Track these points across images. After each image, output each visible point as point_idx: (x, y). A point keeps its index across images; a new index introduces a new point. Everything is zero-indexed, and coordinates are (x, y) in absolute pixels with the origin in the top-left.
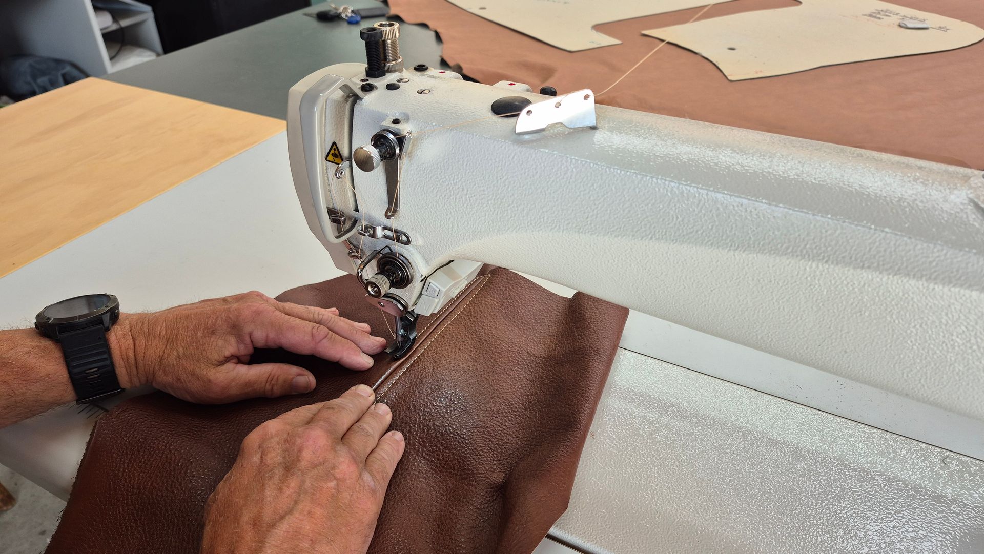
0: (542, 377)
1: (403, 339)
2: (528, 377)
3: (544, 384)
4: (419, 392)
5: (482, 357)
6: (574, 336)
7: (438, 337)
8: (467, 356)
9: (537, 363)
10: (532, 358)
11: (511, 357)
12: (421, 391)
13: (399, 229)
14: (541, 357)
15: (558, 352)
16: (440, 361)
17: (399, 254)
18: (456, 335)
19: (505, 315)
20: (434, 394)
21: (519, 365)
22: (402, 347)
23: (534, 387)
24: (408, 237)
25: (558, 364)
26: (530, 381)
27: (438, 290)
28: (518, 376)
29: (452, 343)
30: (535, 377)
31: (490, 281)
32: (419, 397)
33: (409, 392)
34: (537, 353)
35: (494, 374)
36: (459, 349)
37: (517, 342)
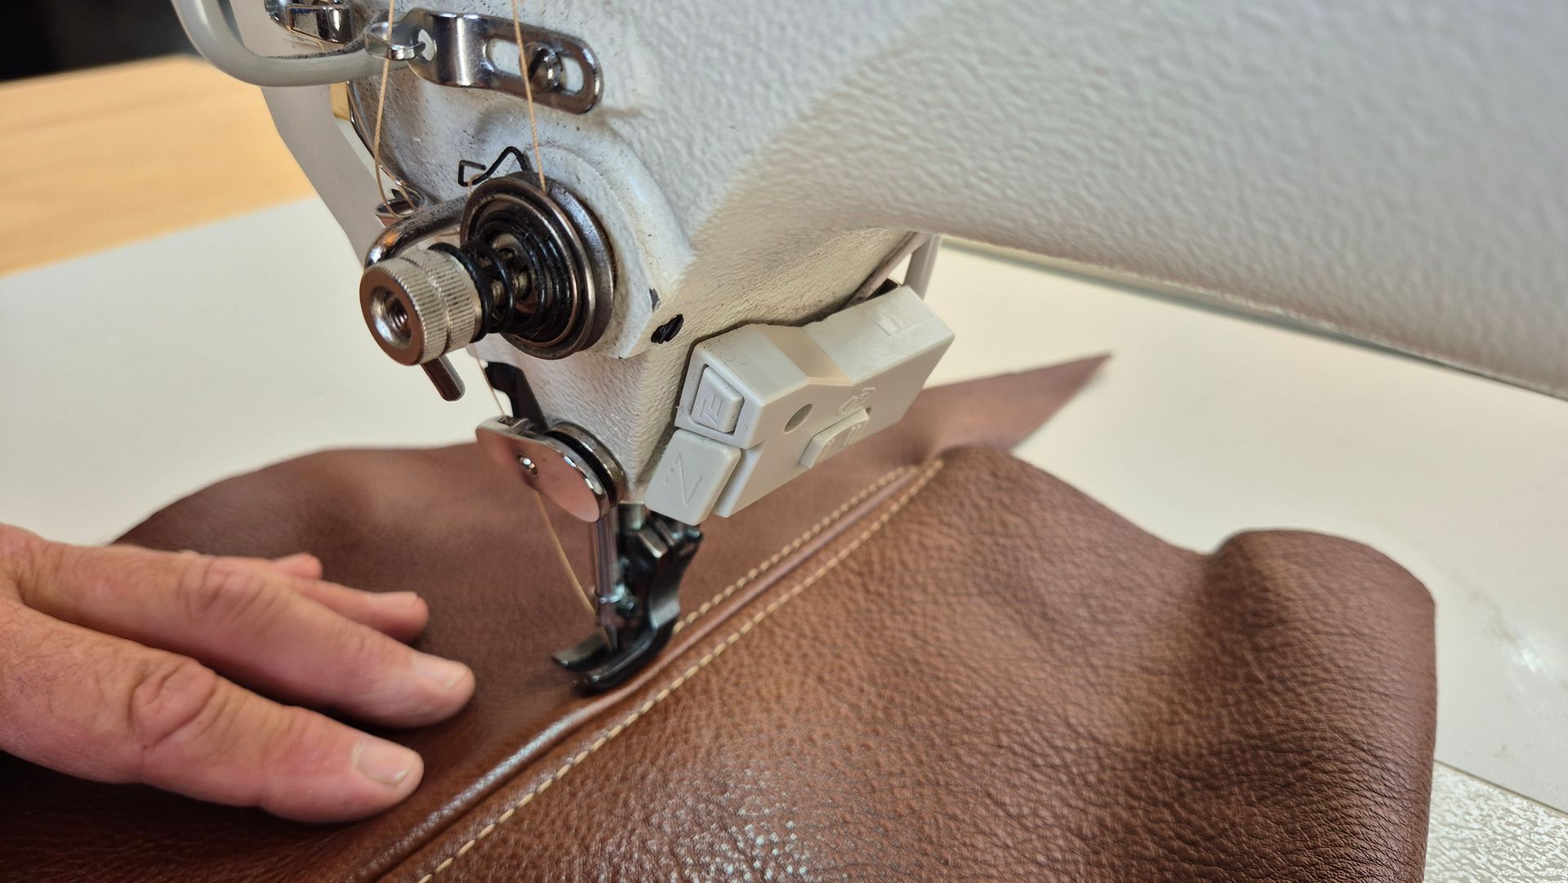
0: (1129, 829)
1: (619, 620)
2: (1073, 819)
3: (1141, 857)
4: (646, 821)
5: (899, 721)
6: (1252, 679)
7: (751, 632)
8: (844, 709)
9: (1103, 767)
10: (1084, 744)
11: (1008, 732)
12: (654, 820)
13: (552, 23)
14: (1118, 744)
15: (1188, 732)
16: (745, 712)
17: (547, 179)
18: (814, 630)
19: (986, 587)
20: (701, 839)
21: (1036, 766)
22: (620, 651)
23: (1100, 865)
24: (591, 73)
25: (1192, 779)
26: (1083, 838)
27: (734, 399)
28: (1036, 814)
29: (796, 654)
30: (1101, 823)
31: (940, 478)
32: (644, 842)
33: (610, 812)
34: (1105, 733)
35: (942, 792)
36: (820, 679)
37: (1028, 678)
